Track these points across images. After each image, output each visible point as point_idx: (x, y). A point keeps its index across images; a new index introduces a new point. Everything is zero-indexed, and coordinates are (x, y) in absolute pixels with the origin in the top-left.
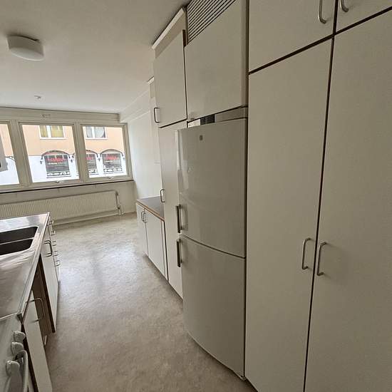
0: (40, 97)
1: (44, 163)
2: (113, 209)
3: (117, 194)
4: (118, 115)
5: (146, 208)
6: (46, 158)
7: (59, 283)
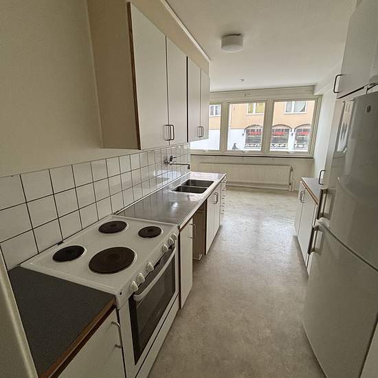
0: (243, 80)
1: (245, 135)
2: (285, 183)
3: (292, 170)
4: (313, 87)
5: (307, 188)
6: (248, 131)
7: (220, 227)
